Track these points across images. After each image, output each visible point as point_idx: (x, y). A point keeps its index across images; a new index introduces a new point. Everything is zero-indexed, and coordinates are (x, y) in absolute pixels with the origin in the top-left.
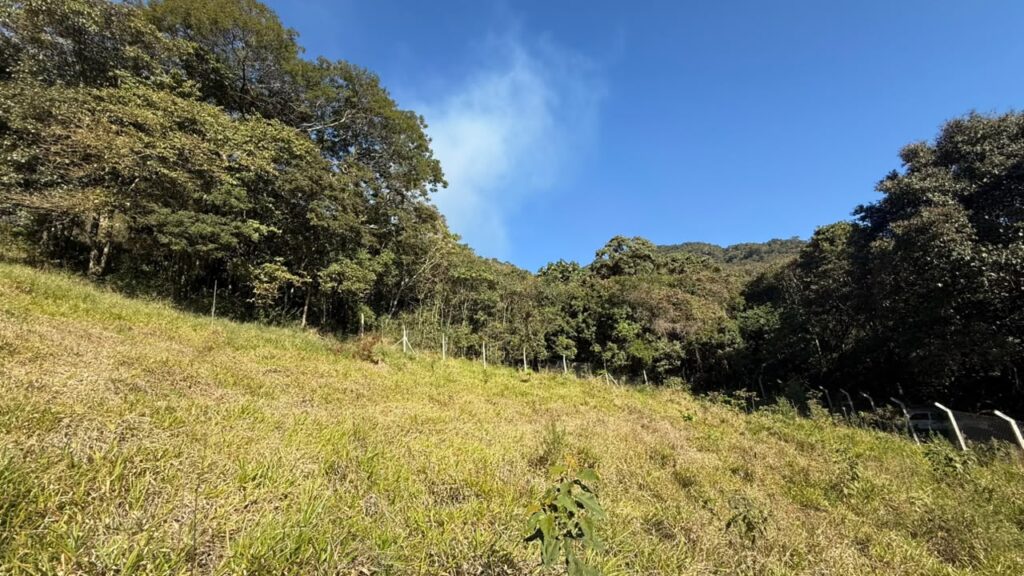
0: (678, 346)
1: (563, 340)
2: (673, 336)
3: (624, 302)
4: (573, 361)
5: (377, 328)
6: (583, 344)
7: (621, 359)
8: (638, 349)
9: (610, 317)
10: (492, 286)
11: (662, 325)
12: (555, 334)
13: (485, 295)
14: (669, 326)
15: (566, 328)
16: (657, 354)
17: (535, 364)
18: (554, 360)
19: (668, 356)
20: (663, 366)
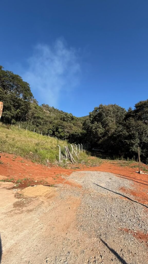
0: (68, 134)
1: (50, 131)
2: (68, 132)
3: (61, 125)
4: (51, 134)
5: (16, 124)
6: (54, 132)
7: (59, 135)
8: (62, 134)
9: (58, 127)
10: (42, 119)
11: (66, 130)
12: (49, 129)
13: (40, 120)
14: (67, 130)
15: (51, 128)
16: (65, 135)
17: (44, 134)
18: (47, 134)
19: (66, 136)
20: (65, 137)
